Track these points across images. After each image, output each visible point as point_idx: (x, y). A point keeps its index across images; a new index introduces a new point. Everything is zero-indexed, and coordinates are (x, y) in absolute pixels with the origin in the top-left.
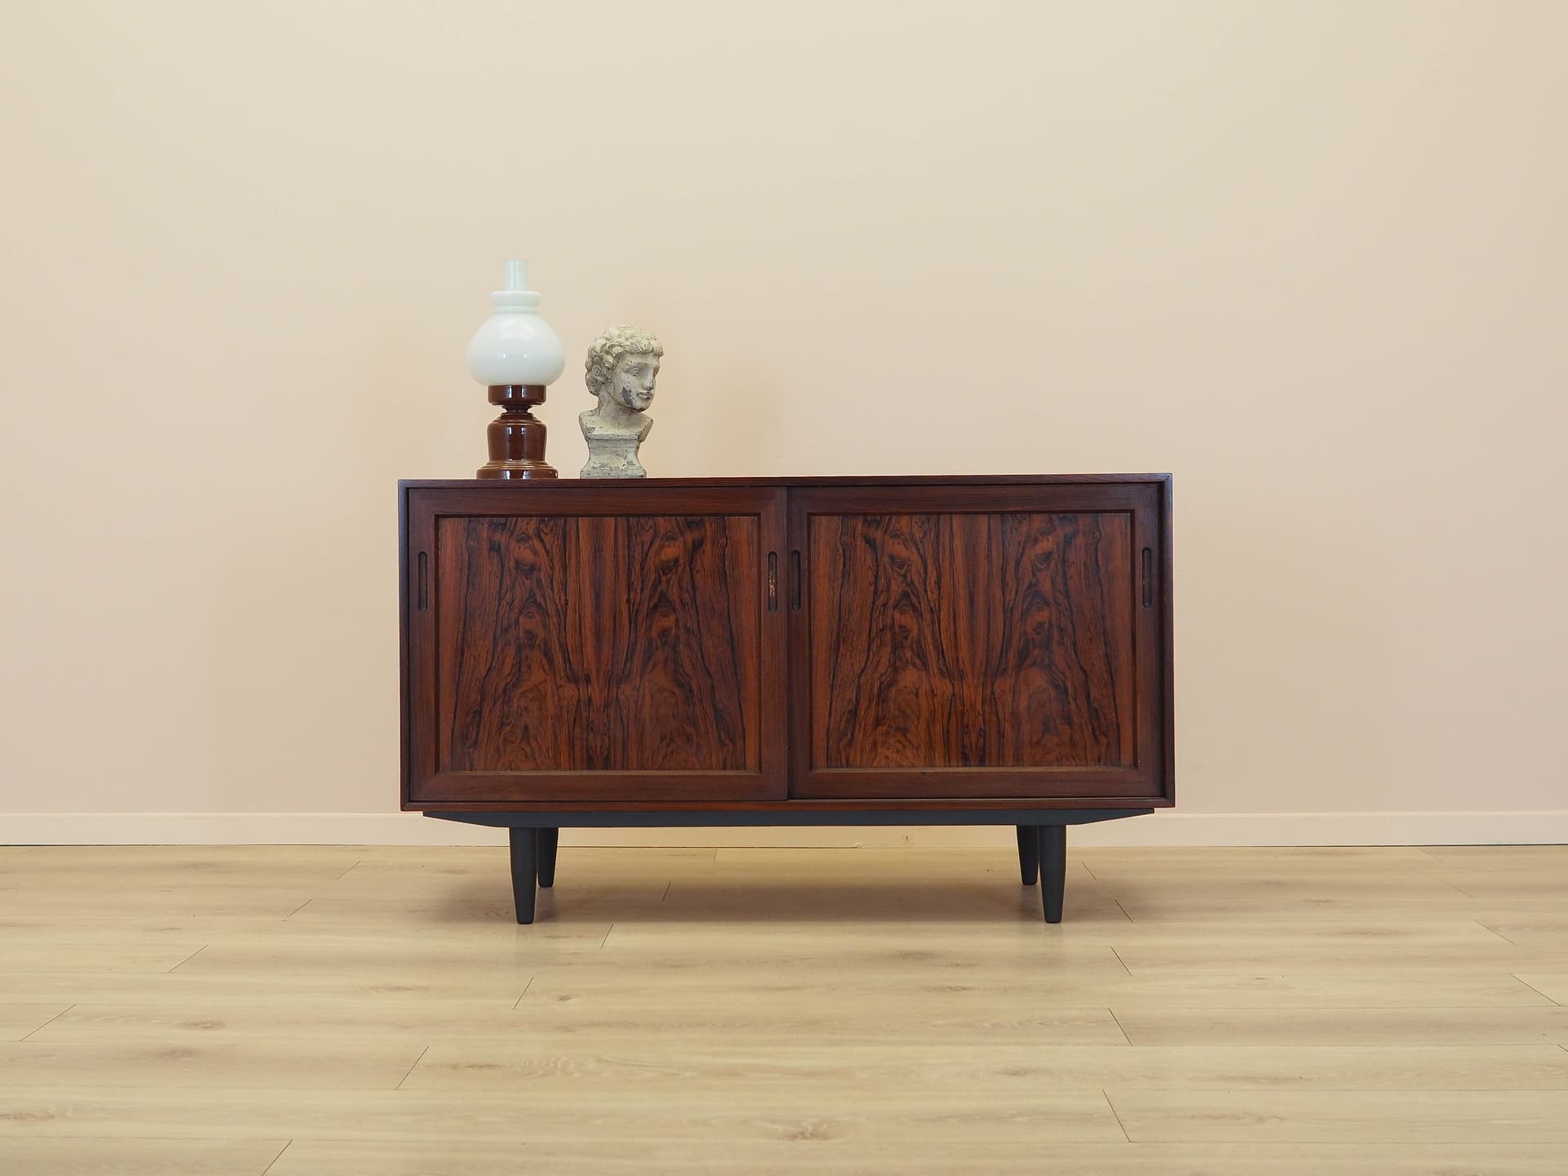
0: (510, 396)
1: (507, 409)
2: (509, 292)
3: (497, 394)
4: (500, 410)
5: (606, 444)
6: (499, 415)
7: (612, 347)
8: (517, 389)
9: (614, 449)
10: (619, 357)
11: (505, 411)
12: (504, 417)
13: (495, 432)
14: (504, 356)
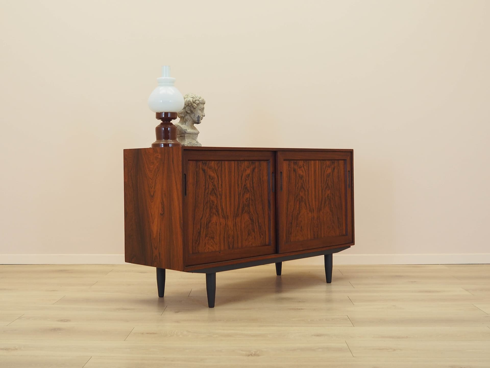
0: (164, 116)
1: (162, 121)
2: (163, 78)
3: (159, 116)
4: (160, 122)
5: (190, 135)
6: (160, 123)
7: (195, 100)
8: (166, 114)
9: (192, 137)
10: (198, 104)
11: (162, 122)
12: (161, 124)
13: (158, 130)
14: (161, 101)
